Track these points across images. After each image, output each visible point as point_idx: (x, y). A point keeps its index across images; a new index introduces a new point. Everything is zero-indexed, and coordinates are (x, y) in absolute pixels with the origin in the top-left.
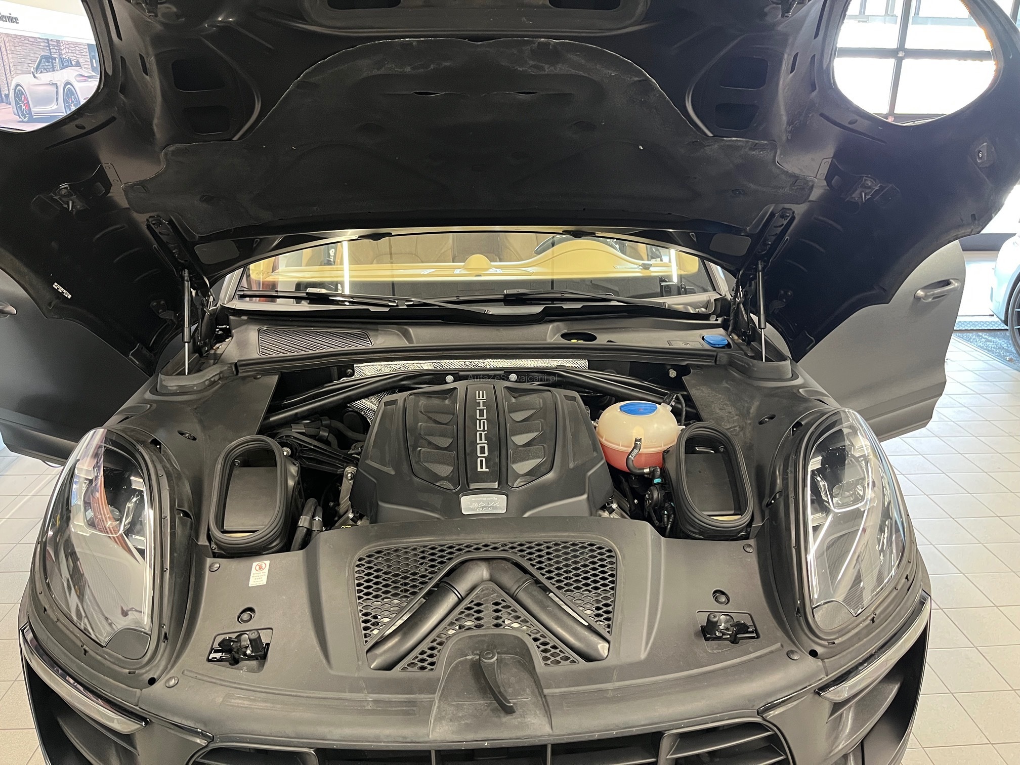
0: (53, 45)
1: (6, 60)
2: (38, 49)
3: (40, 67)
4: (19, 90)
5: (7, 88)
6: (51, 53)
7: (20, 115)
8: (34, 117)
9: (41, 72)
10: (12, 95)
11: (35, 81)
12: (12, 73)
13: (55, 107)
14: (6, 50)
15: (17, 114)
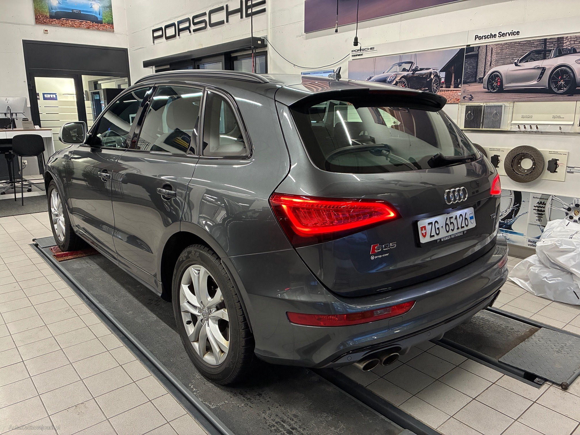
0: (552, 42)
1: (490, 59)
2: (529, 47)
3: (527, 58)
4: (495, 75)
5: (483, 75)
6: (545, 47)
7: (490, 89)
8: (505, 89)
9: (527, 61)
10: (486, 77)
11: (518, 68)
12: (492, 66)
13: (535, 82)
14: (492, 53)
15: (486, 87)
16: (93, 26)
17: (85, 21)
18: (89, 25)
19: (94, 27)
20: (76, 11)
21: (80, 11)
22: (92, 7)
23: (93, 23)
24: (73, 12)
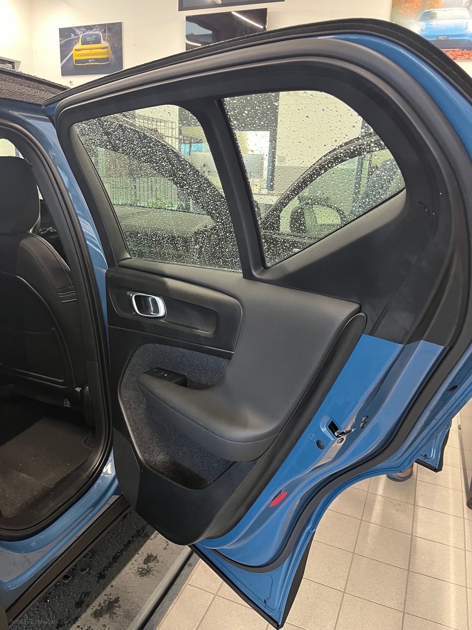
16: (462, 56)
17: (452, 50)
18: (456, 54)
19: (464, 56)
20: (443, 38)
21: (448, 36)
22: (466, 28)
23: (463, 51)
24: (437, 40)
